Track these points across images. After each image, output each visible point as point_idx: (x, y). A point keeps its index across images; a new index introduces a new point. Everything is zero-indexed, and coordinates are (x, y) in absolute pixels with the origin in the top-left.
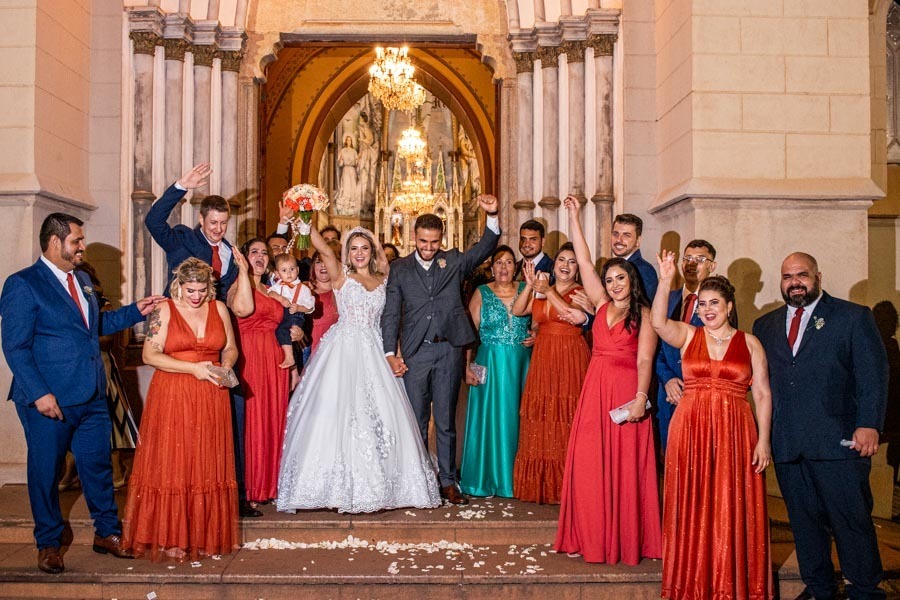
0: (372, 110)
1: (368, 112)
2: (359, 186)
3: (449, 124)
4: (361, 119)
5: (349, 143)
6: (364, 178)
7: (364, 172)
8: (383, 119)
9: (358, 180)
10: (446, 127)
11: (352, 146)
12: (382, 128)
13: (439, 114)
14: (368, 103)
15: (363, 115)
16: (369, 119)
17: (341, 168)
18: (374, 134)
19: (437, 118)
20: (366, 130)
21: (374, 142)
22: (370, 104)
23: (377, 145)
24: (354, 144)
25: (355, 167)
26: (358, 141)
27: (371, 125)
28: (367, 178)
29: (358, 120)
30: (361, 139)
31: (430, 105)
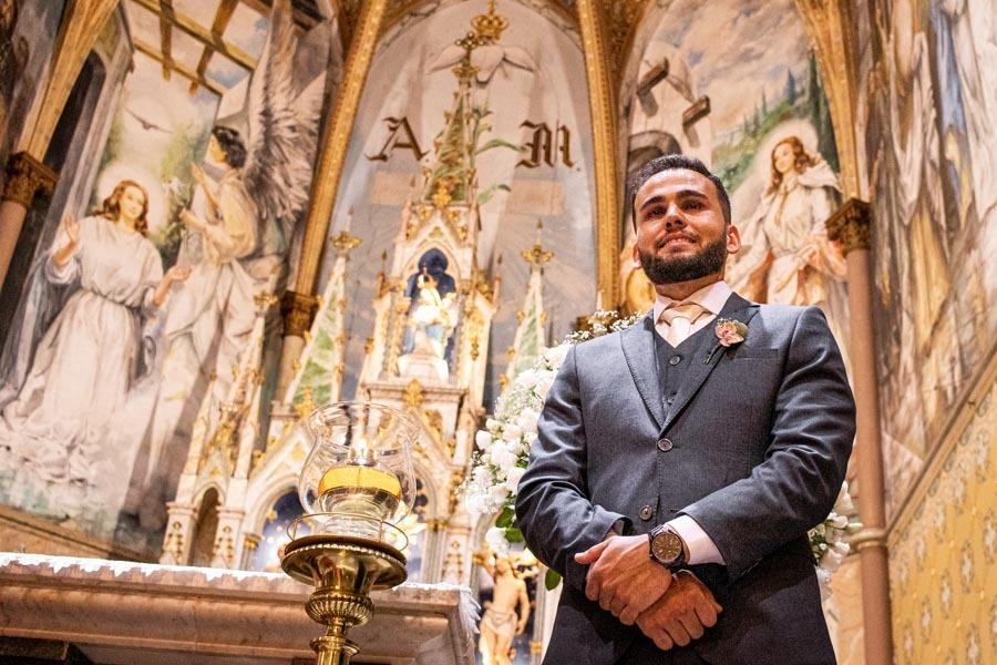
0: (269, 137)
1: (252, 136)
2: (141, 402)
3: (583, 223)
4: (214, 147)
5: (130, 208)
6: (175, 372)
7: (180, 348)
8: (312, 190)
9: (138, 369)
10: (570, 231)
11: (141, 225)
12: (303, 219)
13: (545, 186)
14: (257, 105)
15: (228, 140)
16: (250, 161)
17: (60, 295)
18: (262, 223)
19: (533, 198)
20: (225, 192)
21: (258, 254)
22: (266, 113)
23: (268, 265)
24: (158, 219)
25: (139, 313)
26: (176, 217)
27: (258, 186)
28: (191, 378)
29: (199, 146)
30: (197, 216)
31: (515, 157)
